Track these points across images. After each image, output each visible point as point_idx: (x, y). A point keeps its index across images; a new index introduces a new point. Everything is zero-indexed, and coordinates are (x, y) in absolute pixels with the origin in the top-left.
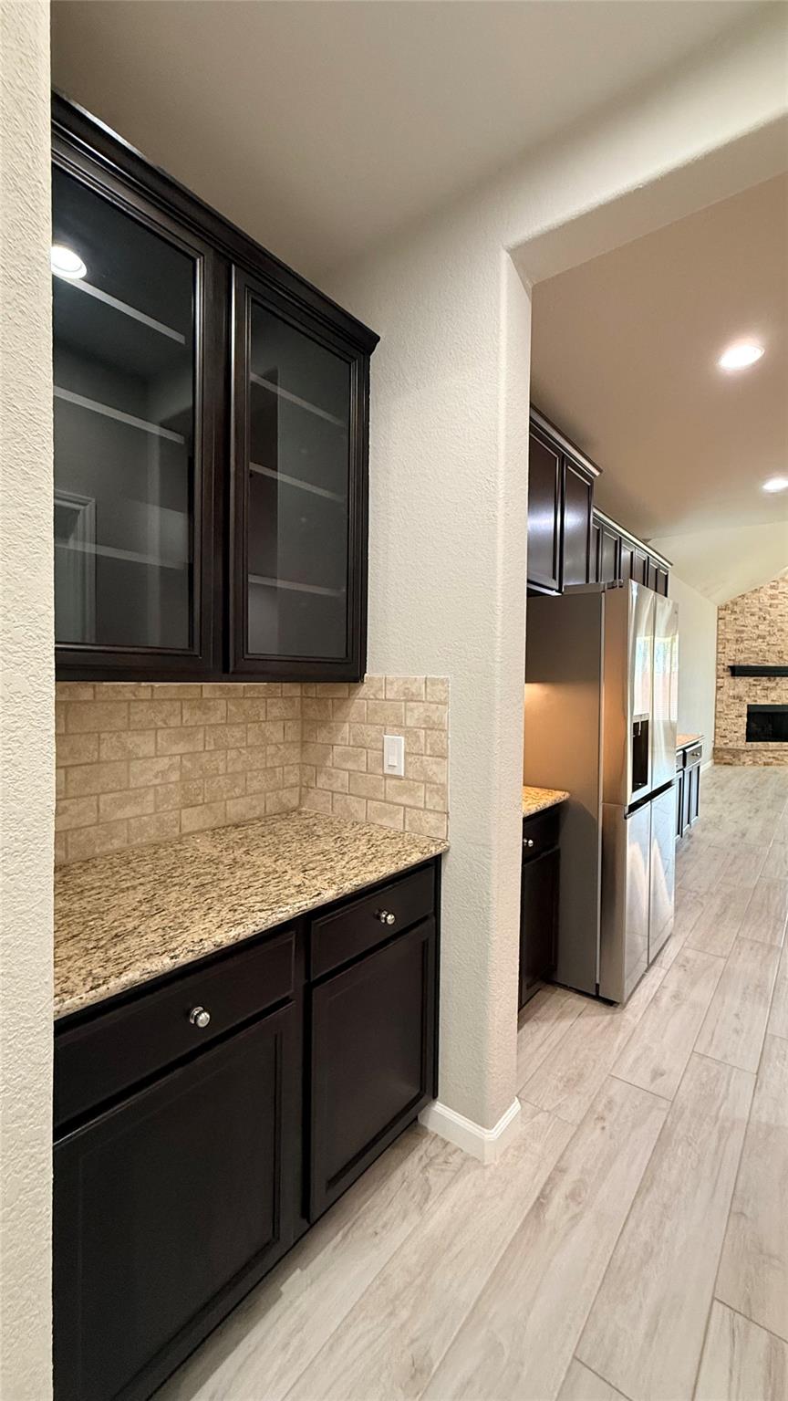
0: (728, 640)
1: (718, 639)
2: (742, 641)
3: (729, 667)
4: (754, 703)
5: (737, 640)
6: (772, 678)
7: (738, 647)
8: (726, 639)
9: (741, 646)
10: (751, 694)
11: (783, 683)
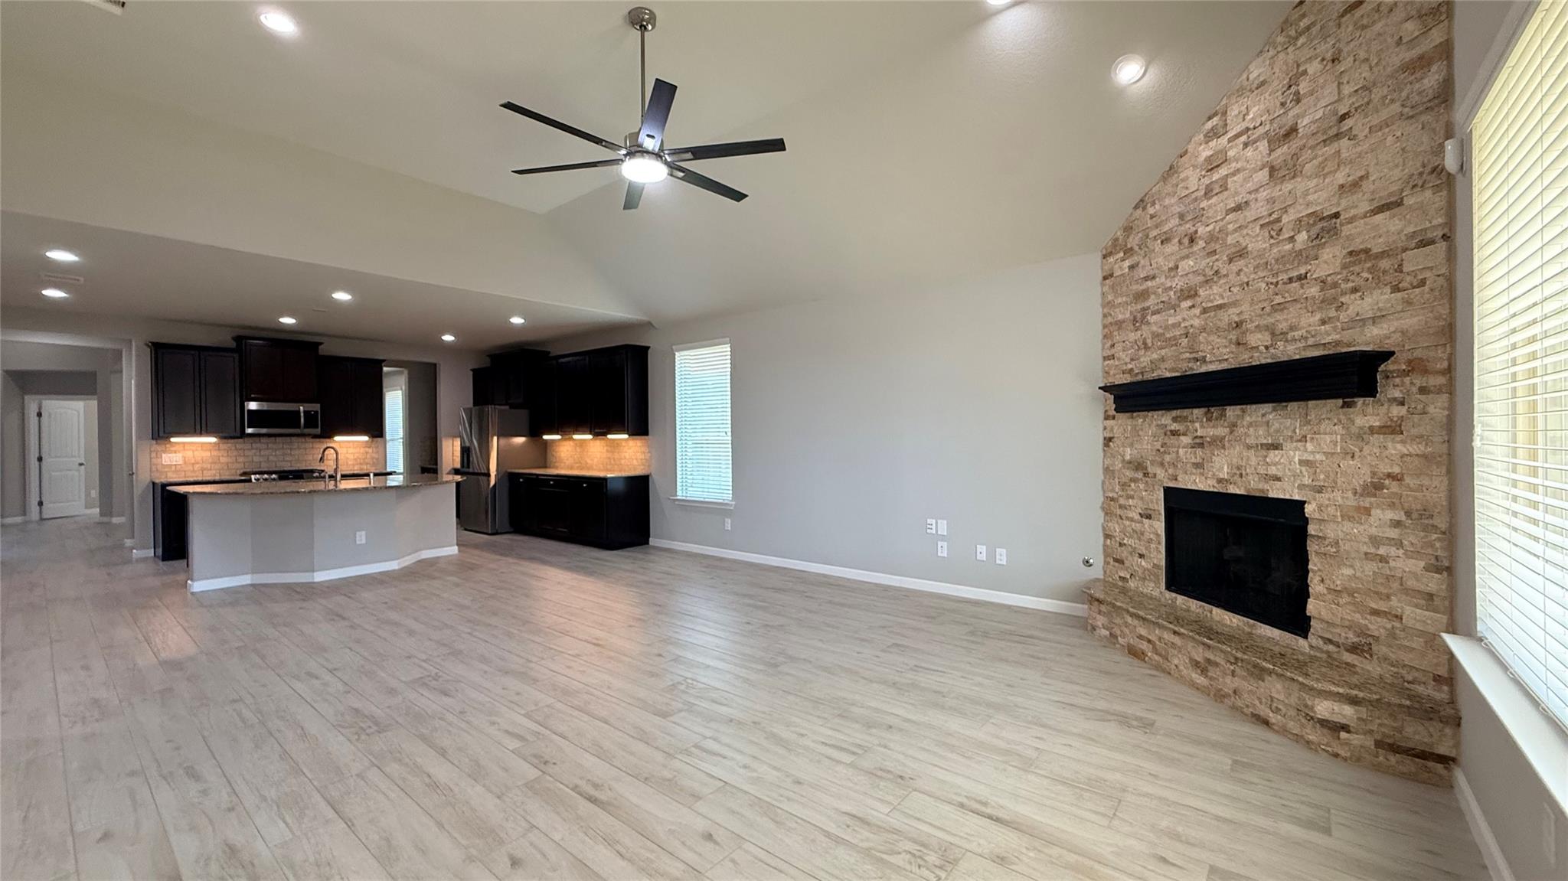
0: (1119, 325)
2: (1145, 319)
5: (1135, 319)
11: (1250, 425)
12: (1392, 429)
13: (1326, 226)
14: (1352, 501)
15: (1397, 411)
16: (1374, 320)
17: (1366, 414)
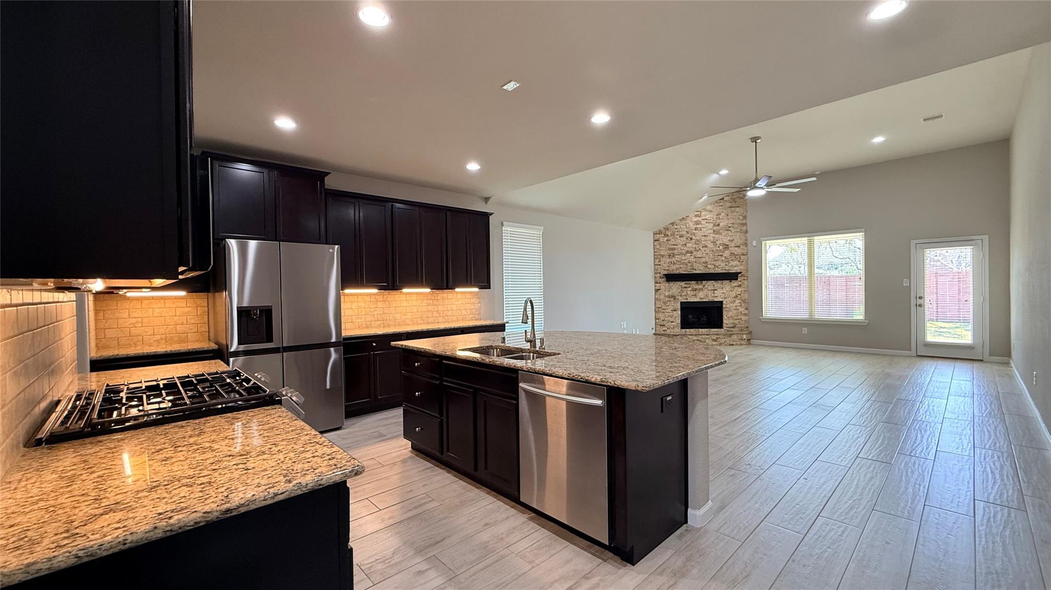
0: (663, 256)
1: (654, 255)
2: (674, 256)
3: (664, 275)
4: (686, 301)
5: (670, 255)
6: (699, 282)
7: (670, 260)
8: (660, 255)
9: (674, 259)
10: (683, 294)
11: (709, 285)
12: (740, 286)
13: (726, 247)
14: (732, 300)
15: (740, 283)
16: (735, 266)
17: (735, 283)
